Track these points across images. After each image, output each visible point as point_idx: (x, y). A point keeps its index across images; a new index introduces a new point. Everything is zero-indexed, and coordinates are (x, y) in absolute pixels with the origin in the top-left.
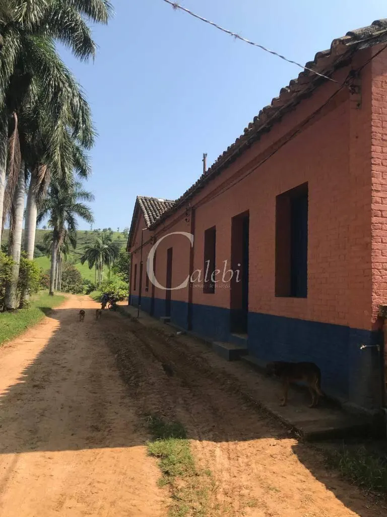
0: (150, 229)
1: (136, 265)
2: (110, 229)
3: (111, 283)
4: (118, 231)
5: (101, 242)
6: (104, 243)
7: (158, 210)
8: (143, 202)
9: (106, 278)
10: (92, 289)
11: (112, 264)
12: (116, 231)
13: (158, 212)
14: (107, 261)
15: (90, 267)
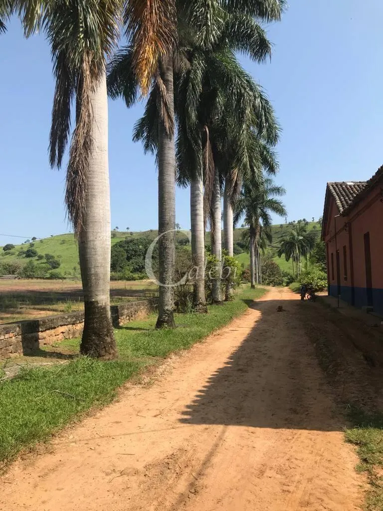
0: (344, 215)
1: (332, 254)
2: (304, 220)
3: (308, 273)
4: (313, 220)
5: (295, 234)
6: (298, 235)
7: (351, 194)
8: (334, 188)
9: (303, 269)
10: (291, 280)
11: (308, 255)
12: (311, 221)
13: (350, 196)
14: (304, 253)
15: (287, 260)
